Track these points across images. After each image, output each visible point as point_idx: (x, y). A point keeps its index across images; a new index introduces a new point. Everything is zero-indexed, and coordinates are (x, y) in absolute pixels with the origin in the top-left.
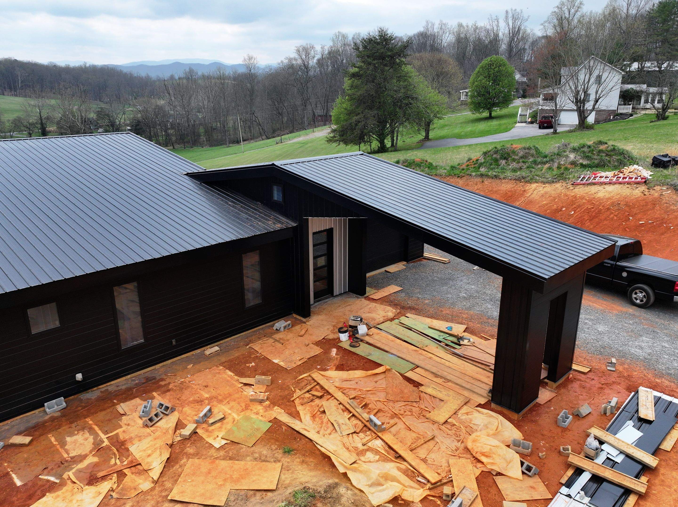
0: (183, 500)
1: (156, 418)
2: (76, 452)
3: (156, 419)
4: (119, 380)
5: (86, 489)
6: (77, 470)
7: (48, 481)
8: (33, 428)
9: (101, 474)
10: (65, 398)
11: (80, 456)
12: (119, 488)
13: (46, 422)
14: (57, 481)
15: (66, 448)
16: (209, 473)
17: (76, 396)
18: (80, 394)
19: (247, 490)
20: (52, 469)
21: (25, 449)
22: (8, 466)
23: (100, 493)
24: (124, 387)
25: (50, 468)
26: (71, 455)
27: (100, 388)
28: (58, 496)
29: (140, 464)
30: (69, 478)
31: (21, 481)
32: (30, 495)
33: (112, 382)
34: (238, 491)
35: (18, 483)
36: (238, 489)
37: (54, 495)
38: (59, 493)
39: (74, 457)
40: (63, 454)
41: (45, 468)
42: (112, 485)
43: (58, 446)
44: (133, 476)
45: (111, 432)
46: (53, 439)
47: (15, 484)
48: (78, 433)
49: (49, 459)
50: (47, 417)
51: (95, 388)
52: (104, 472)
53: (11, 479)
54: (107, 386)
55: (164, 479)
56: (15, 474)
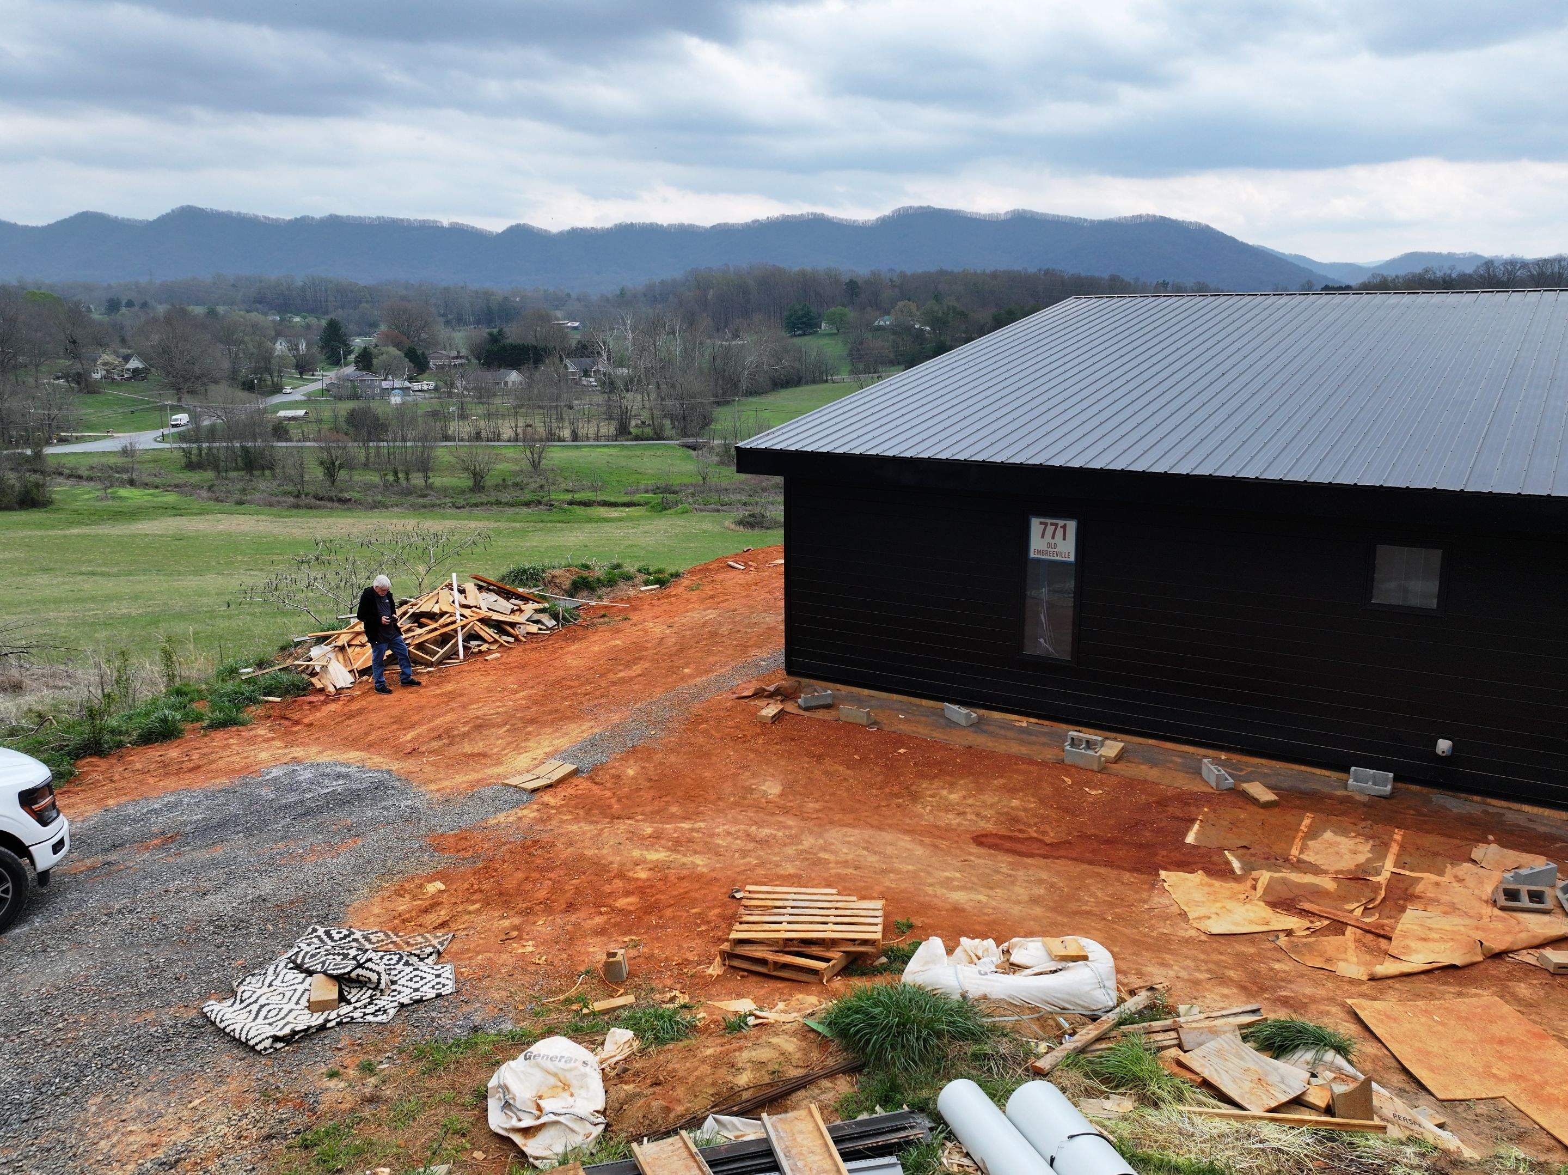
0: (1373, 1028)
1: (1527, 898)
2: (1316, 857)
3: (1525, 902)
4: (1547, 812)
5: (1256, 905)
6: (1282, 878)
7: (1228, 863)
8: (1301, 793)
9: (1307, 906)
10: (1396, 779)
11: (1317, 866)
12: (1304, 940)
13: (1331, 797)
14: (1238, 872)
15: (1309, 843)
16: (1501, 1042)
17: (1425, 790)
18: (1435, 791)
19: (1541, 1127)
20: (1253, 855)
21: (1253, 809)
22: (1205, 814)
23: (1267, 924)
24: (1542, 829)
25: (1252, 851)
26: (1304, 857)
27: (1489, 804)
28: (1211, 885)
29: (1390, 939)
30: (1256, 880)
31: (1196, 839)
32: (1182, 862)
33: (1527, 808)
34: (1518, 1113)
35: (1190, 839)
36: (1522, 1109)
37: (1206, 879)
38: (1217, 883)
39: (1304, 862)
40: (1295, 847)
41: (1245, 847)
42: (1299, 928)
43: (1301, 834)
44: (1352, 945)
45: (1412, 871)
46: (1307, 822)
47: (1185, 835)
48: (1355, 837)
49: (1266, 841)
50: (1340, 793)
51: (1477, 798)
52: (1317, 907)
53: (1188, 829)
54: (1510, 809)
55: (1397, 986)
56: (1200, 826)
